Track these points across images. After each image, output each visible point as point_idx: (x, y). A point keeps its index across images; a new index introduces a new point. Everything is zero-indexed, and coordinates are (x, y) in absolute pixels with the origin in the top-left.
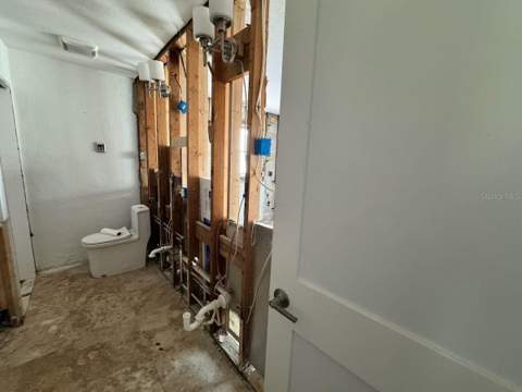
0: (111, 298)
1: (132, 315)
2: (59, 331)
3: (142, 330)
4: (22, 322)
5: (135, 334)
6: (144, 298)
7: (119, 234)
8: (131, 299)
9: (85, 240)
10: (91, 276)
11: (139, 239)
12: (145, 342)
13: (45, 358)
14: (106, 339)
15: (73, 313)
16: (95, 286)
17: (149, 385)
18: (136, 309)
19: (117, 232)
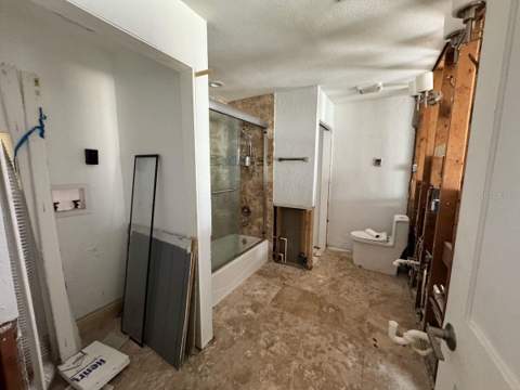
0: (358, 283)
1: (367, 305)
2: (323, 285)
3: (369, 320)
4: (310, 269)
5: (362, 320)
6: (381, 299)
7: (377, 236)
8: (371, 293)
9: (354, 233)
10: (352, 262)
11: (393, 247)
12: (366, 330)
13: (312, 294)
14: (343, 308)
15: (333, 279)
16: (352, 270)
17: (354, 359)
18: (372, 304)
19: (376, 234)
